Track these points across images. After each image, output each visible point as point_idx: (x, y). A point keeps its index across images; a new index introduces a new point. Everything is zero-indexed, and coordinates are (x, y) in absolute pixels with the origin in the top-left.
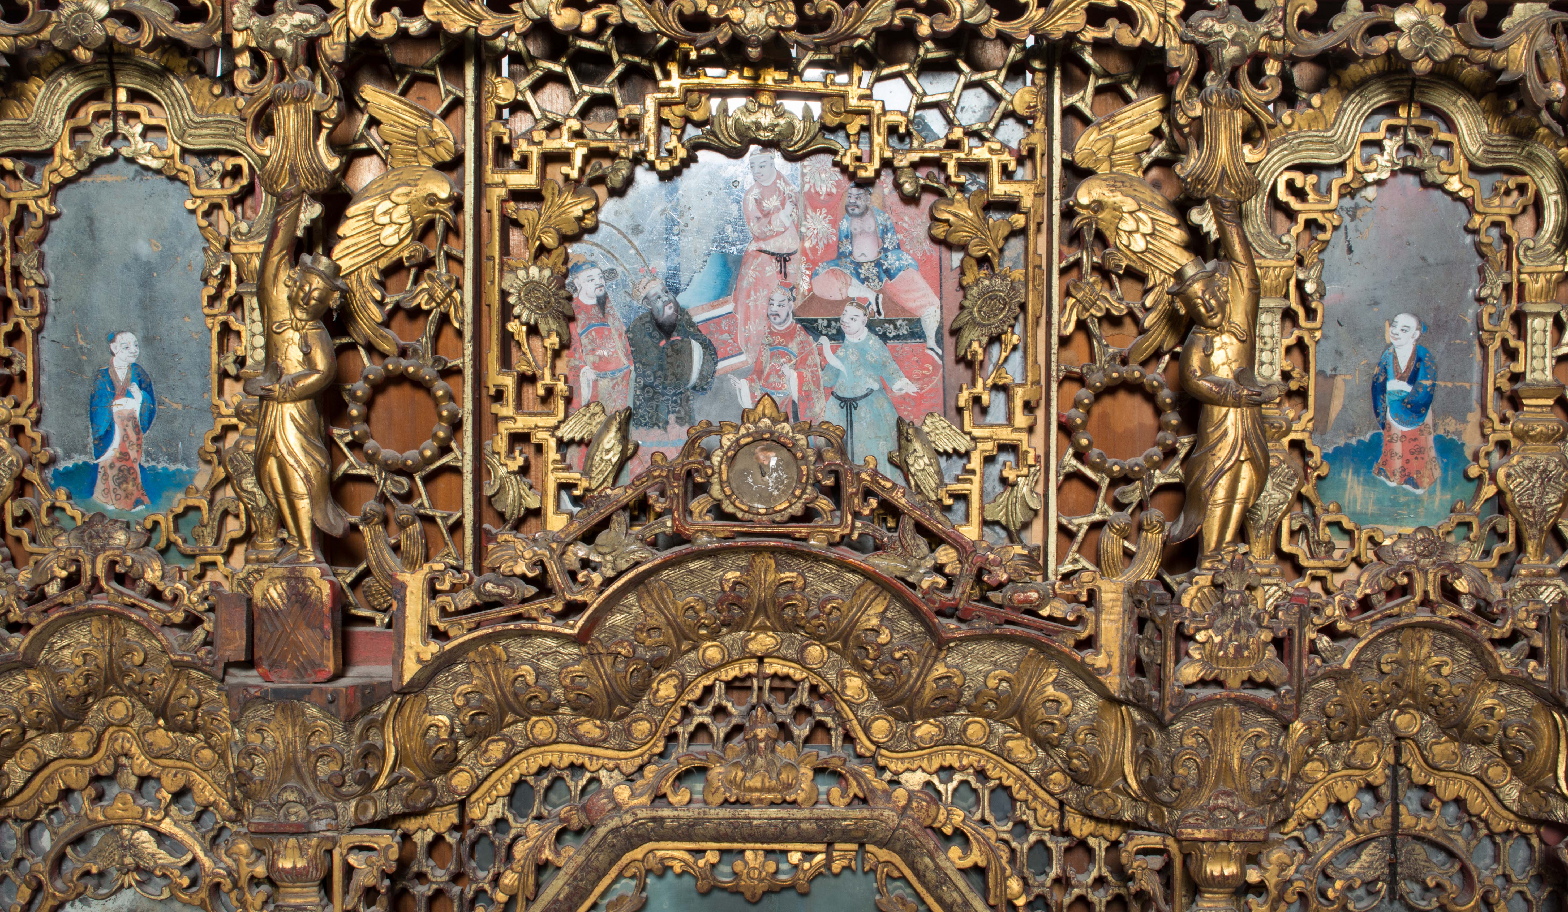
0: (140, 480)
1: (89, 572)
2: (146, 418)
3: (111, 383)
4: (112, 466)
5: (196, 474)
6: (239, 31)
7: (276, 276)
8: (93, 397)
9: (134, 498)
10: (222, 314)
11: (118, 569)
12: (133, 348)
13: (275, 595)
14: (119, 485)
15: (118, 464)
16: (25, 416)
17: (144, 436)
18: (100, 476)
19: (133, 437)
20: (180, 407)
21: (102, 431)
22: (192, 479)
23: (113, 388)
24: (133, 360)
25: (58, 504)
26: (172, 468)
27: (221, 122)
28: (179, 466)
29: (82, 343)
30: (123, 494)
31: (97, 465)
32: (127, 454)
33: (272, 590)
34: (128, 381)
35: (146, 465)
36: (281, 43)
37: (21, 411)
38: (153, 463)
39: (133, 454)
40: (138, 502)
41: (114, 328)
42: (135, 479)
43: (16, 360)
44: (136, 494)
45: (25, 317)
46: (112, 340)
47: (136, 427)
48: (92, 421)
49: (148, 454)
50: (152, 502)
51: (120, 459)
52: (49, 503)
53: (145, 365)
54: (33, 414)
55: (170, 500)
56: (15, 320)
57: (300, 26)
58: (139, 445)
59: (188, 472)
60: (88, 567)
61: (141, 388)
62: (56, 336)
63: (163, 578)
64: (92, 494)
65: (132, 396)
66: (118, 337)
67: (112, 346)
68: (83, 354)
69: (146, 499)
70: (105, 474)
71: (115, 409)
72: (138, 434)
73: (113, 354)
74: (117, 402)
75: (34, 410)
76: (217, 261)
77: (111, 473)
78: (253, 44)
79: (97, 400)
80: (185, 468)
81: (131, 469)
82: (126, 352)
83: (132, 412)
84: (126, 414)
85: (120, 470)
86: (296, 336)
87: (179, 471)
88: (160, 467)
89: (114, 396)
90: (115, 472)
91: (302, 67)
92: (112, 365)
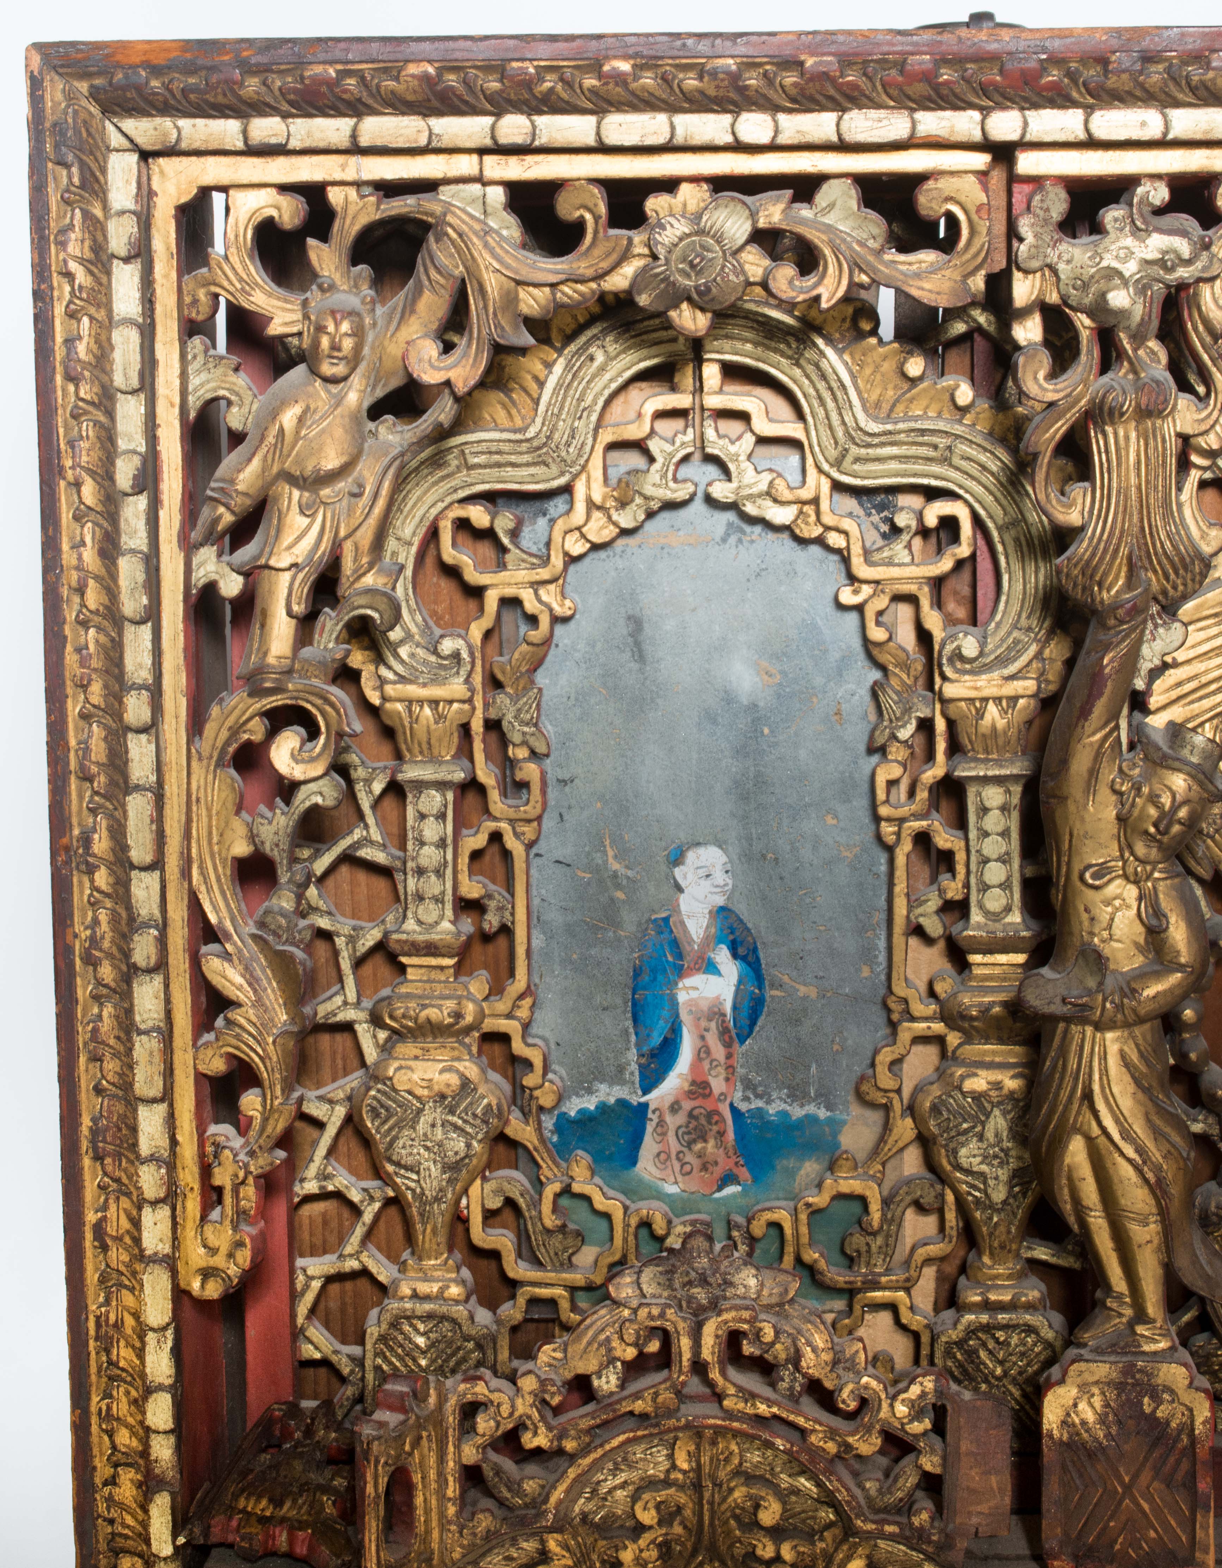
0: (731, 1135)
1: (687, 1355)
2: (745, 1013)
3: (675, 944)
4: (675, 1108)
5: (844, 1123)
6: (1026, 272)
7: (1093, 773)
8: (637, 972)
9: (718, 1172)
10: (916, 816)
11: (748, 1349)
12: (720, 877)
13: (1090, 1417)
14: (689, 1145)
15: (687, 1105)
16: (509, 1016)
17: (739, 1050)
18: (650, 1128)
19: (718, 1051)
20: (813, 993)
21: (656, 1040)
22: (835, 1134)
23: (680, 956)
24: (720, 901)
25: (576, 1188)
26: (797, 1112)
27: (923, 432)
28: (811, 1109)
29: (615, 865)
30: (696, 1162)
31: (645, 1106)
32: (706, 1085)
33: (1082, 1406)
34: (710, 942)
35: (743, 1107)
36: (1119, 299)
37: (502, 1006)
38: (760, 1103)
39: (718, 1085)
40: (728, 1179)
41: (683, 836)
42: (721, 1134)
43: (492, 904)
44: (725, 1163)
45: (512, 822)
46: (678, 860)
47: (724, 1031)
48: (635, 1019)
49: (748, 1085)
50: (755, 1180)
51: (690, 1094)
52: (557, 1187)
53: (742, 909)
54: (523, 1013)
55: (791, 1174)
56: (491, 825)
57: (1161, 263)
58: (730, 1068)
59: (830, 1121)
60: (685, 1343)
61: (735, 955)
62: (565, 852)
63: (835, 1363)
64: (634, 1163)
65: (718, 973)
66: (691, 856)
67: (678, 872)
68: (618, 887)
69: (744, 1173)
70: (661, 1123)
71: (682, 997)
72: (728, 1045)
73: (680, 889)
74: (688, 982)
75: (527, 1002)
76: (908, 711)
77: (673, 1121)
78: (1053, 298)
79: (646, 978)
80: (823, 1114)
81: (712, 1115)
82: (706, 884)
83: (717, 1003)
84: (704, 1006)
85: (691, 1115)
86: (1131, 892)
87: (811, 1119)
88: (772, 1109)
89: (681, 972)
90: (680, 1119)
91: (1153, 344)
92: (676, 909)
